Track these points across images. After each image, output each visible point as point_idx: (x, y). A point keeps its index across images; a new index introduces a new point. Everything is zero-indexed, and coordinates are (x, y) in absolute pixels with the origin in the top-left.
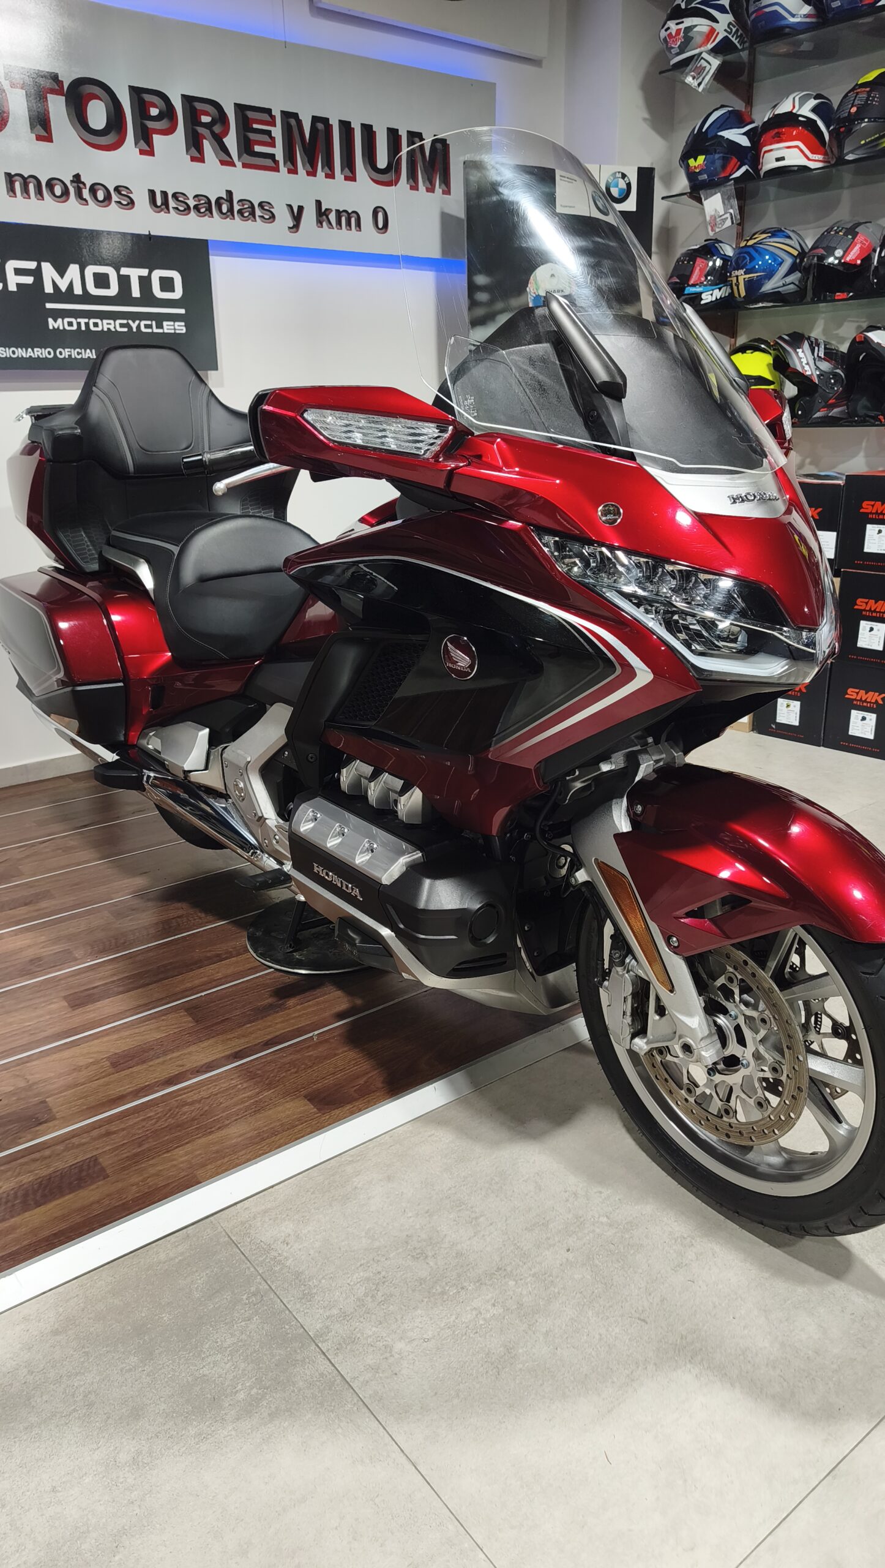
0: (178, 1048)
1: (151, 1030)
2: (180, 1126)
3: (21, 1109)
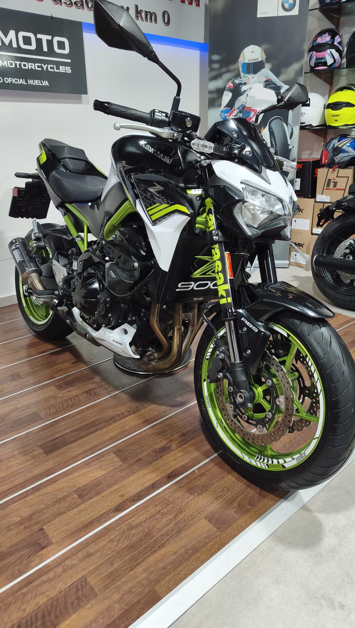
1: (97, 469)
2: (133, 546)
3: (28, 536)
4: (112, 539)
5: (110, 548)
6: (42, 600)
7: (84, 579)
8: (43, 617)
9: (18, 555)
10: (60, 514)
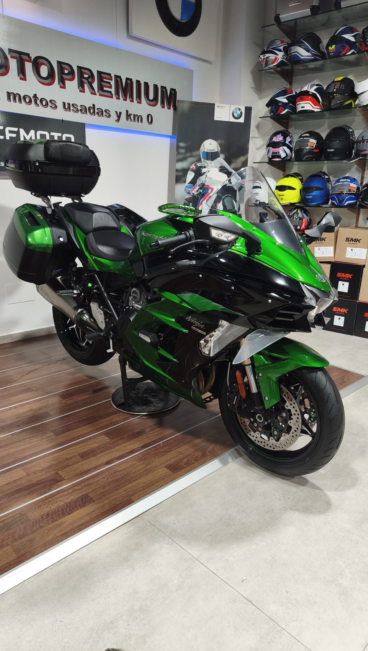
0: (106, 450)
1: (92, 443)
2: (117, 480)
3: (49, 476)
4: (104, 477)
5: (103, 481)
6: (61, 504)
7: (86, 494)
8: (62, 510)
9: (43, 485)
10: (69, 466)
